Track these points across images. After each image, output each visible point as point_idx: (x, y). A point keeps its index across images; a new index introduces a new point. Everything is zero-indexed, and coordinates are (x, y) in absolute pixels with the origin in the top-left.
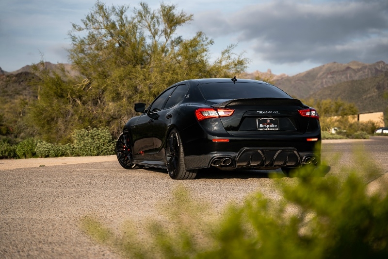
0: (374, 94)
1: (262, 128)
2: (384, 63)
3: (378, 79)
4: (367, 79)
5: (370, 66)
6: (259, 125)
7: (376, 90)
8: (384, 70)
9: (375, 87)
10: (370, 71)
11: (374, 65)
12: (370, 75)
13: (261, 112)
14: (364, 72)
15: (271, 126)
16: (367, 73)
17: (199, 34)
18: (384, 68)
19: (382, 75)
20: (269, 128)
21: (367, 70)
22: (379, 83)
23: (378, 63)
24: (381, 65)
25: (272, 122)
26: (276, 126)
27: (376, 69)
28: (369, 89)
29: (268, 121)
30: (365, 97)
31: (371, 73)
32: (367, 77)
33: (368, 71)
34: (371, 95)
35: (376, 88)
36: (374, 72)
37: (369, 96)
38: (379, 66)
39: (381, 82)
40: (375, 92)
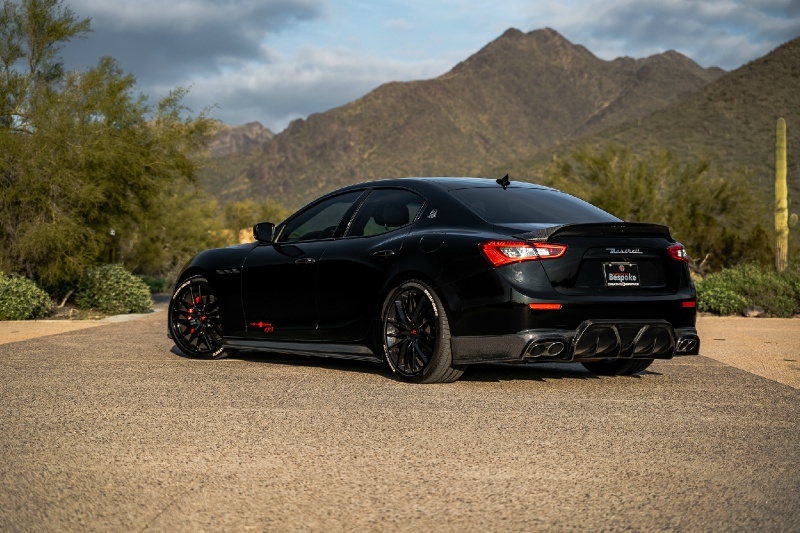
0: (244, 187)
1: (613, 281)
2: (261, 127)
3: (251, 157)
4: (229, 156)
5: (234, 130)
6: (608, 276)
7: (247, 180)
8: (260, 140)
9: (245, 174)
10: (234, 142)
11: (242, 129)
12: (235, 150)
13: (613, 251)
14: (223, 143)
15: (627, 278)
16: (228, 145)
17: (105, 61)
18: (261, 135)
19: (258, 150)
20: (625, 281)
21: (228, 139)
22: (251, 165)
23: (250, 126)
24: (256, 130)
25: (628, 270)
26: (634, 278)
27: (246, 137)
28: (233, 178)
29: (622, 269)
30: (225, 192)
31: (237, 144)
32: (228, 152)
33: (231, 141)
34: (237, 189)
35: (248, 176)
36: (242, 142)
37: (233, 190)
38: (251, 132)
39: (256, 164)
40: (244, 183)
